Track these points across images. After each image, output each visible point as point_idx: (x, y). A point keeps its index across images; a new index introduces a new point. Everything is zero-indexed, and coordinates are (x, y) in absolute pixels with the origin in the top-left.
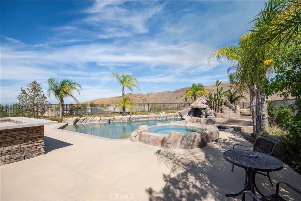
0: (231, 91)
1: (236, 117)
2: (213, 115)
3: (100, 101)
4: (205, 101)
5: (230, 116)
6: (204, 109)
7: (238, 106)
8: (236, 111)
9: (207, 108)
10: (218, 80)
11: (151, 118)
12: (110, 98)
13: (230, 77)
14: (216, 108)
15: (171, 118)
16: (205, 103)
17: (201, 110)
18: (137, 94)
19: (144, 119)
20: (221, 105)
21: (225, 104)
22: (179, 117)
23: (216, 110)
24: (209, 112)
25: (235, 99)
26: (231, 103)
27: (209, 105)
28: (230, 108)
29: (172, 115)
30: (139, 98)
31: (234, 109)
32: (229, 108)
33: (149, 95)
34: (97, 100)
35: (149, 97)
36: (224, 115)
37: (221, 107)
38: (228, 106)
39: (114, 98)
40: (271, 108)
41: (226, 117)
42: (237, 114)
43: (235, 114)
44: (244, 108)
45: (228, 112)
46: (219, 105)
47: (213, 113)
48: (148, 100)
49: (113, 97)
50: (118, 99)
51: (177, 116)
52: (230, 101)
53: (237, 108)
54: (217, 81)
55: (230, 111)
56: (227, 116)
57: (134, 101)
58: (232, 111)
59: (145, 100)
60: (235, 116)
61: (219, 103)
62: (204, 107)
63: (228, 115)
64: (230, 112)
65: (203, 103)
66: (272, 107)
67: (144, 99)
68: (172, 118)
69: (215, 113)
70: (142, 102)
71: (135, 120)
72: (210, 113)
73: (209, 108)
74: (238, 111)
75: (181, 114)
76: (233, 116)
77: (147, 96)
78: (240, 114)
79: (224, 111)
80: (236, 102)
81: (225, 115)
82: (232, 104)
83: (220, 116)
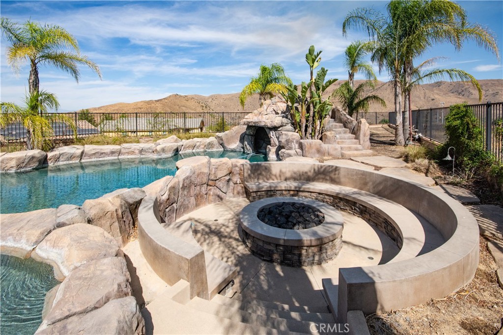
0: (351, 85)
1: (359, 150)
2: (297, 146)
3: (116, 108)
4: (282, 106)
5: (341, 148)
6: (275, 128)
7: (363, 121)
8: (359, 136)
9: (282, 126)
10: (313, 46)
11: (128, 153)
12: (136, 103)
13: (350, 53)
14: (306, 126)
15: (194, 151)
16: (282, 113)
17: (267, 130)
18: (192, 96)
19: (101, 159)
20: (321, 118)
21: (334, 115)
22: (217, 148)
23: (306, 131)
24: (284, 136)
25: (359, 104)
26: (351, 114)
27: (289, 117)
28: (345, 127)
29: (198, 144)
30: (194, 103)
31: (355, 129)
32: (342, 124)
33: (214, 99)
34: (110, 106)
35: (214, 102)
36: (325, 146)
37: (321, 122)
38: (340, 121)
39: (145, 102)
40: (468, 128)
41: (332, 152)
42: (362, 142)
43: (356, 144)
44: (376, 124)
45: (337, 136)
46: (314, 116)
47: (297, 142)
48: (212, 108)
49: (142, 102)
50: (153, 105)
51: (210, 145)
52: (347, 109)
53: (362, 126)
54: (311, 51)
55: (345, 133)
56: (336, 149)
57: (184, 108)
58: (351, 135)
59: (206, 107)
60: (357, 150)
61: (314, 112)
62: (275, 124)
63: (338, 146)
64: (343, 135)
65: (277, 113)
66: (471, 126)
67: (203, 104)
68: (198, 150)
69: (302, 141)
70: (199, 110)
71: (65, 163)
72: (288, 141)
73: (289, 127)
74: (365, 135)
75: (222, 140)
76: (350, 149)
77: (210, 100)
78: (368, 143)
79: (328, 133)
80: (360, 111)
81: (330, 146)
82: (351, 116)
83: (314, 150)
